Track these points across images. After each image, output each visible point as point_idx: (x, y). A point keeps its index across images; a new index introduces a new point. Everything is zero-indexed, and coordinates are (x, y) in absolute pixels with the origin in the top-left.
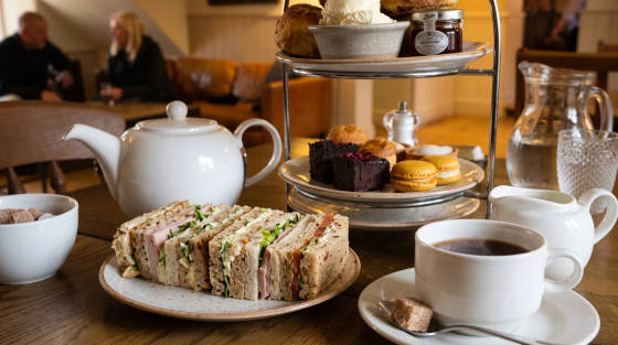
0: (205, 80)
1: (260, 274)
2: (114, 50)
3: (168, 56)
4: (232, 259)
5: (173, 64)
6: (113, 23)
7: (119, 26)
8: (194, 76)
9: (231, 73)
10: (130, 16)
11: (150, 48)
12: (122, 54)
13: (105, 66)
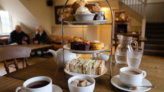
0: (55, 39)
1: (92, 71)
2: (37, 33)
3: (48, 35)
4: (87, 68)
5: (48, 36)
6: (37, 28)
7: (38, 29)
8: (53, 39)
9: (60, 38)
10: (40, 27)
11: (44, 33)
12: (38, 34)
13: (35, 36)
